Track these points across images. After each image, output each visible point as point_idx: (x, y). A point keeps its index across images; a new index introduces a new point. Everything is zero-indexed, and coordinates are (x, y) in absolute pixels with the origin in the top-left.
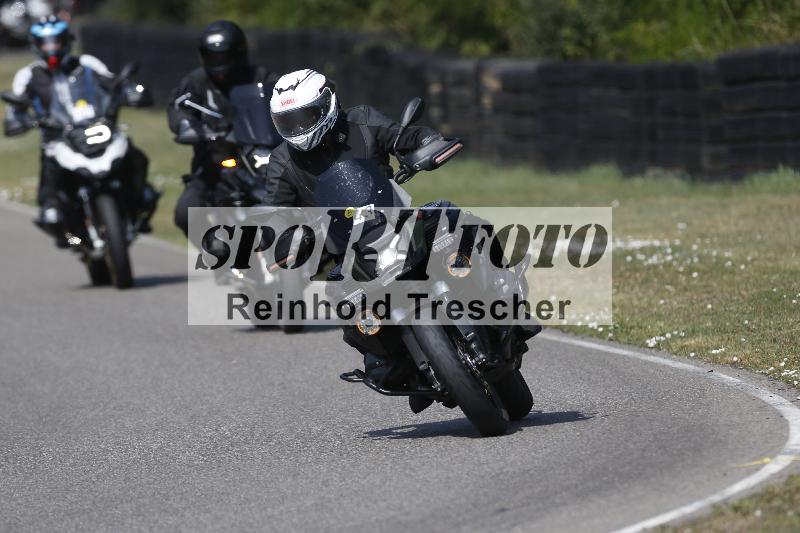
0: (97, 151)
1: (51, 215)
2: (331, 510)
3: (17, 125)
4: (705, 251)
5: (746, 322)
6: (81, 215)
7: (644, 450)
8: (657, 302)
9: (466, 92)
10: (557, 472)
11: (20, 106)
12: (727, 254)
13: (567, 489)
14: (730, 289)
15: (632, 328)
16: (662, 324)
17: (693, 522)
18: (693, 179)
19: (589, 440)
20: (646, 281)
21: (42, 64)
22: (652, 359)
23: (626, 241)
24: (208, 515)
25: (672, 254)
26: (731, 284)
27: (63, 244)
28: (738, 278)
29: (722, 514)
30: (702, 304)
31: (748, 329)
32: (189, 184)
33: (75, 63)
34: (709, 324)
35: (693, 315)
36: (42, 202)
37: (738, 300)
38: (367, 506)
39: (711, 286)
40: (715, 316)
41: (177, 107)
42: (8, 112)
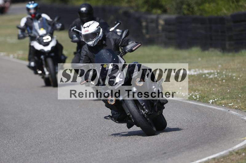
0: (47, 44)
1: (32, 64)
2: (112, 153)
3: (22, 36)
4: (227, 74)
5: (240, 95)
6: (42, 64)
7: (208, 135)
8: (212, 89)
9: (154, 25)
10: (181, 141)
11: (23, 30)
12: (234, 75)
13: (185, 147)
14: (235, 85)
15: (204, 97)
16: (214, 96)
17: (223, 157)
18: (223, 52)
19: (191, 131)
20: (209, 83)
21: (30, 16)
22: (211, 107)
23: (203, 71)
24: (75, 155)
25: (217, 74)
26: (235, 84)
27: (36, 73)
28: (237, 82)
29: (233, 154)
30: (226, 90)
31: (241, 98)
32: (76, 55)
33: (40, 16)
34: (228, 96)
35: (223, 93)
36: (30, 60)
37: (237, 89)
38: (123, 152)
39: (229, 84)
40: (230, 94)
41: (72, 31)
42: (19, 32)
